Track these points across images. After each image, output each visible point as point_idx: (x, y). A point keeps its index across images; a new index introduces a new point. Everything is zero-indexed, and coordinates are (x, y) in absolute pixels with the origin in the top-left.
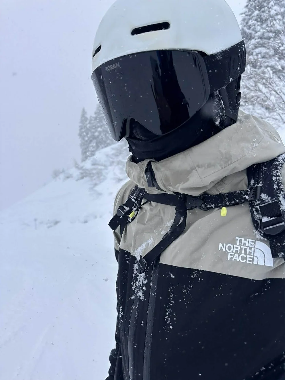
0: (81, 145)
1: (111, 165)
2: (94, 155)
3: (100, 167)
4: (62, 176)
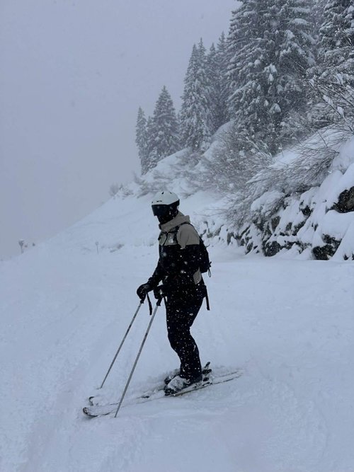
0: (140, 155)
1: (176, 177)
2: (156, 165)
3: (163, 181)
4: (120, 193)
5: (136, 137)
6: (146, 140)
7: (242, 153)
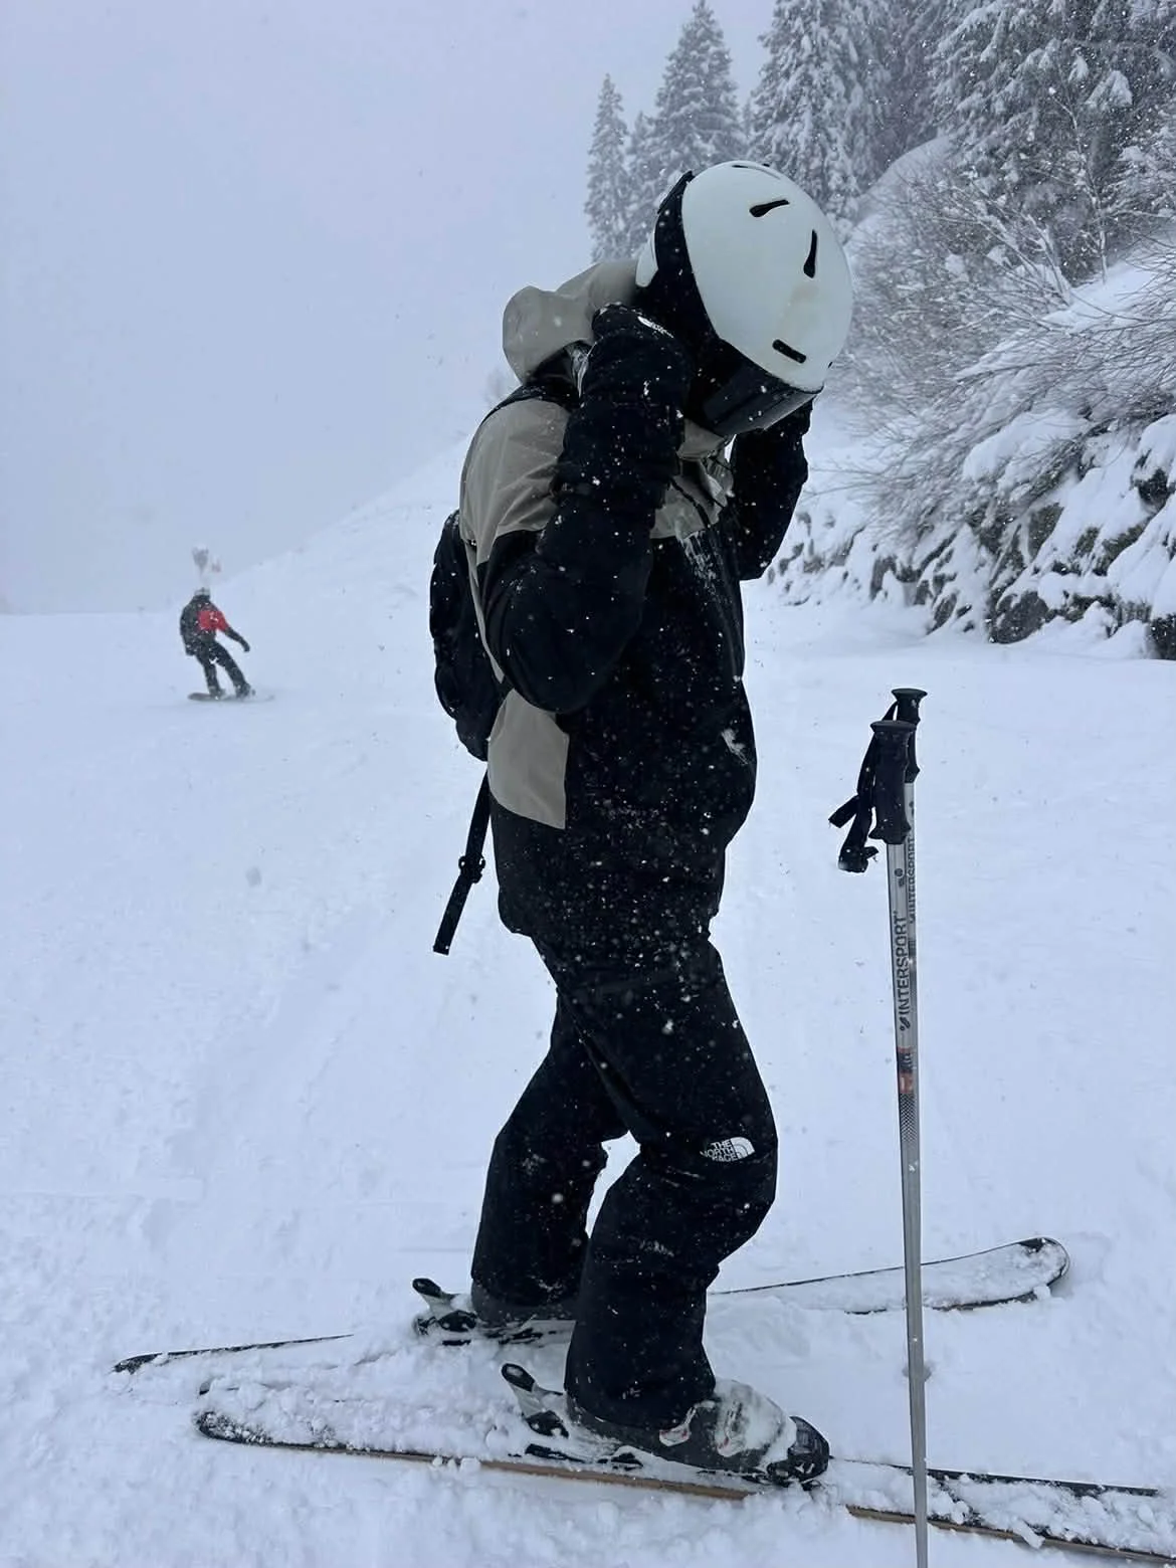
5: (586, 194)
6: (623, 204)
7: (954, 263)
